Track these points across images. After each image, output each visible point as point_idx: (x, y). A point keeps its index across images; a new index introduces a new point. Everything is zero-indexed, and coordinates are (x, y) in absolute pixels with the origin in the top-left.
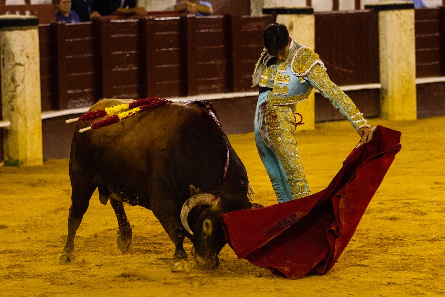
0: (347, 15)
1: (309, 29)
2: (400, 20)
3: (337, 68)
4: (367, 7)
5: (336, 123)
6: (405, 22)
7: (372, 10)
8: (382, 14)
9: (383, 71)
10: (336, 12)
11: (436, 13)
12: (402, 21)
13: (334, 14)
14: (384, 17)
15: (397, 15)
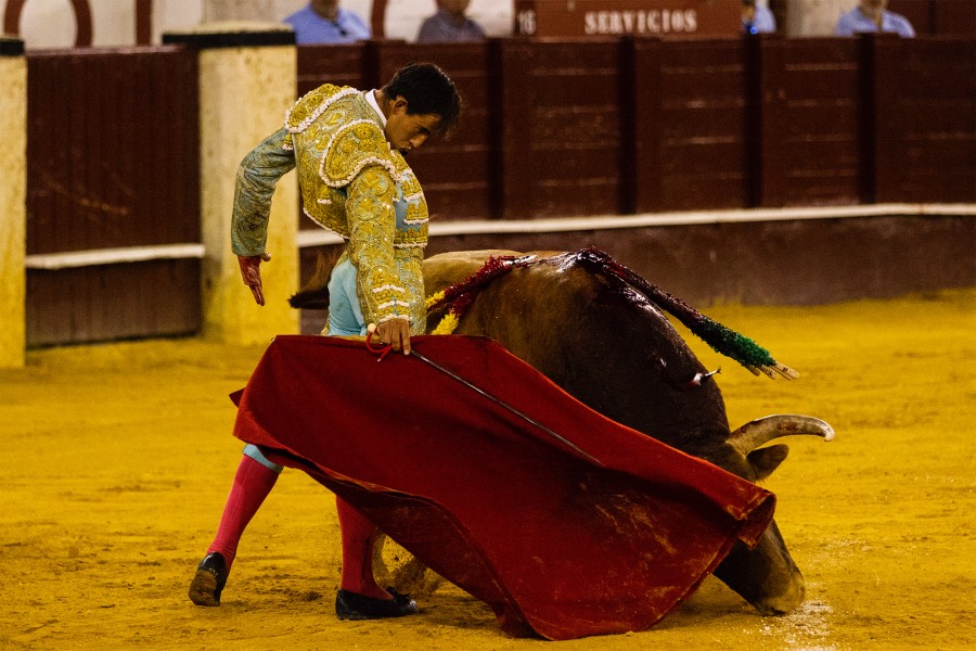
0: (115, 60)
1: (11, 95)
2: (258, 72)
3: (85, 202)
4: (168, 39)
5: (82, 349)
6: (270, 80)
7: (182, 46)
8: (208, 57)
9: (210, 213)
10: (85, 51)
11: (353, 56)
12: (263, 77)
13: (79, 57)
14: (213, 66)
15: (248, 61)
